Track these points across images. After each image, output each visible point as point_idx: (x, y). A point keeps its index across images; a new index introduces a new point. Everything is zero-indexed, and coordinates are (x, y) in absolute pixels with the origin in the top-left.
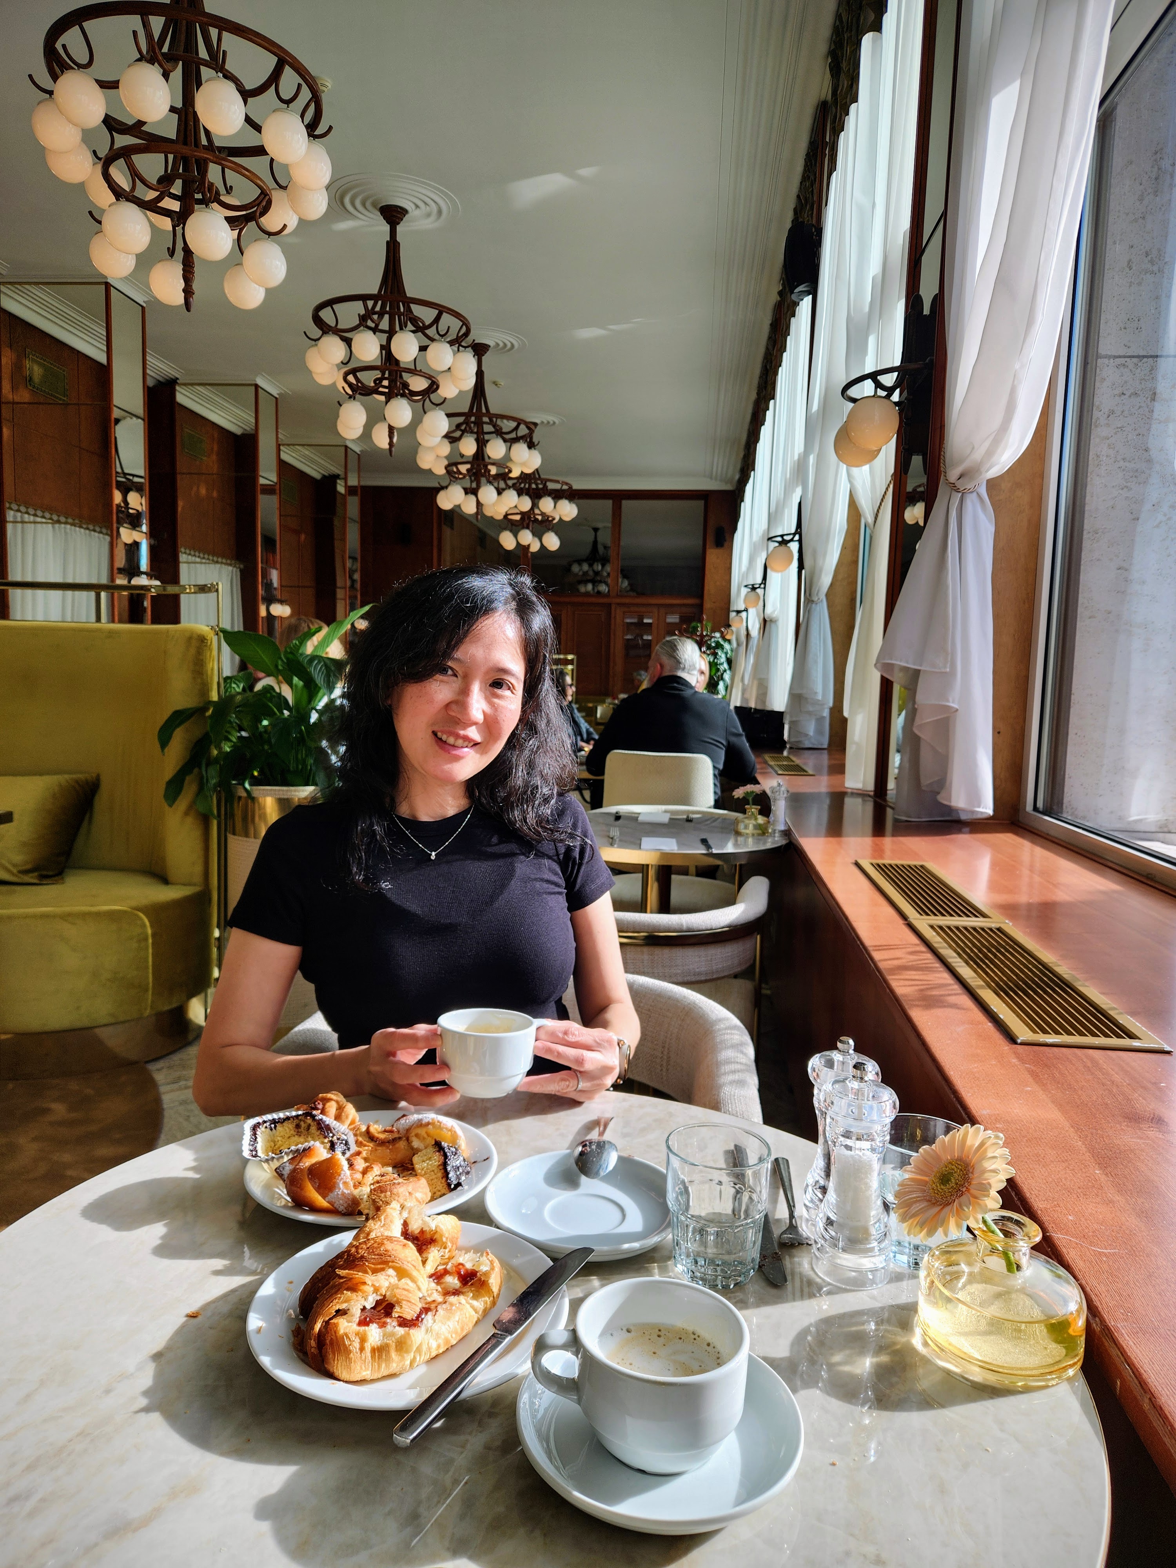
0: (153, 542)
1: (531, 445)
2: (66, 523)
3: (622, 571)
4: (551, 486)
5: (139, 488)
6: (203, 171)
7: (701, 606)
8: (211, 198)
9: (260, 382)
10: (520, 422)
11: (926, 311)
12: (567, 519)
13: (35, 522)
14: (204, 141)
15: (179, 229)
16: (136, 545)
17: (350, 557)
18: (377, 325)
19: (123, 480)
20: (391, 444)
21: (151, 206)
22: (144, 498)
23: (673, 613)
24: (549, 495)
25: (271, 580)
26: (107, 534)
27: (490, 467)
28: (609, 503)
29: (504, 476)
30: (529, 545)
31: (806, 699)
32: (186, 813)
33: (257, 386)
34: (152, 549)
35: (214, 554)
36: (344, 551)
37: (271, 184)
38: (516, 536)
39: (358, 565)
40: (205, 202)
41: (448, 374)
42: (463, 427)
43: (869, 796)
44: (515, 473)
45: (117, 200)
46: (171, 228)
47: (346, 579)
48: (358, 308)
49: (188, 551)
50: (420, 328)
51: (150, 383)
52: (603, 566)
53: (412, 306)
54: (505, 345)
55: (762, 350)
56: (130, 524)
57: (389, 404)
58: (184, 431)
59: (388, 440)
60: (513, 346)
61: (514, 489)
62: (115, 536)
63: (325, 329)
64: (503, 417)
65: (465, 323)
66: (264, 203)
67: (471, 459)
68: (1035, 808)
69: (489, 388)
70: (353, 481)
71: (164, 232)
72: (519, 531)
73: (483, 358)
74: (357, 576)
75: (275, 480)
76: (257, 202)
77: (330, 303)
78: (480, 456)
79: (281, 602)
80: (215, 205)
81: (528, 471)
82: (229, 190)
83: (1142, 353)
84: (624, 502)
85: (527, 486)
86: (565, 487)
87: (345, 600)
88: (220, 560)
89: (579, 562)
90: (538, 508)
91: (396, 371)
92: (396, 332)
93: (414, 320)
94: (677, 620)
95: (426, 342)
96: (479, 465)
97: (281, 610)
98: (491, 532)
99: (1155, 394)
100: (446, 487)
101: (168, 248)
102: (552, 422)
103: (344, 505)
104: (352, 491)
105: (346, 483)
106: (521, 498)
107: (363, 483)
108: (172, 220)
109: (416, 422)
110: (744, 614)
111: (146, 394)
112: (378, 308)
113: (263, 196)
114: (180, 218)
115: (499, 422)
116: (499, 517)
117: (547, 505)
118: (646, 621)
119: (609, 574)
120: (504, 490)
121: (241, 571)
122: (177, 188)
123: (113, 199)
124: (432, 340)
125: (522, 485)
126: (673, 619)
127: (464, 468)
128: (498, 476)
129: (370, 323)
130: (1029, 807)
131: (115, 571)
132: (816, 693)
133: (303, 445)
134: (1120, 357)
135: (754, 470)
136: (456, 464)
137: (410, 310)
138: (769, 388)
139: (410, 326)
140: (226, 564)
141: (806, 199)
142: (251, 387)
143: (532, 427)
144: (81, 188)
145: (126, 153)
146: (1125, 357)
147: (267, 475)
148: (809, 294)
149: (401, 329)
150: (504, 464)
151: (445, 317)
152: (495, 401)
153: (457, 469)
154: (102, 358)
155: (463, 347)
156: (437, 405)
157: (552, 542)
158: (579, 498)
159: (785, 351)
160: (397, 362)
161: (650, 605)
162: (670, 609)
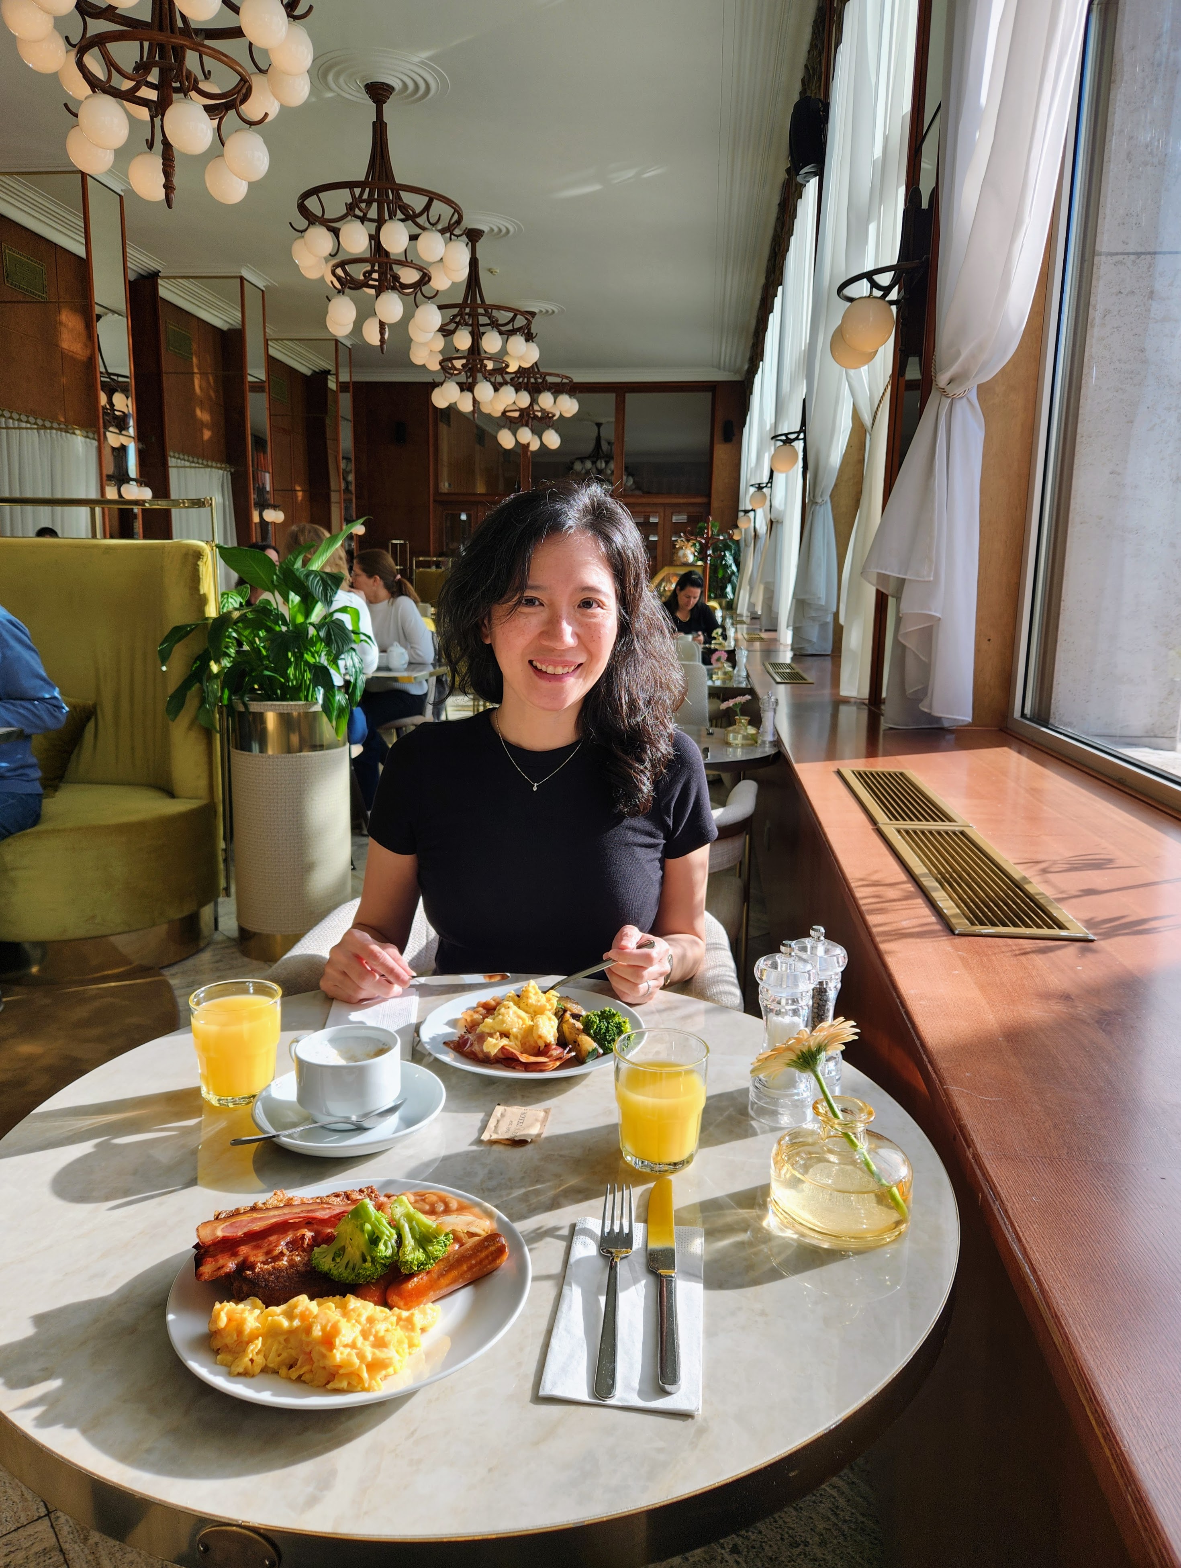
0: (141, 446)
1: (529, 337)
2: (51, 428)
3: (626, 468)
4: (550, 379)
5: (125, 389)
6: (180, 58)
7: (709, 504)
8: (188, 86)
9: (246, 274)
10: (516, 312)
11: (925, 205)
12: (568, 415)
13: (20, 428)
14: (180, 24)
15: (157, 121)
16: (123, 448)
17: (343, 458)
18: (365, 215)
19: (108, 380)
20: (382, 340)
21: (130, 96)
22: (130, 399)
23: (679, 513)
24: (549, 390)
25: (263, 484)
26: (94, 439)
27: (485, 362)
28: (612, 397)
29: (501, 370)
30: (528, 444)
31: (809, 604)
32: (190, 727)
33: (242, 279)
34: (141, 454)
35: (203, 457)
36: (337, 452)
37: (250, 68)
38: (515, 434)
39: (352, 466)
40: (183, 91)
41: (440, 264)
42: (457, 320)
43: (864, 704)
44: (512, 368)
45: (94, 92)
46: (149, 119)
47: (340, 482)
48: (344, 195)
49: (177, 455)
50: (410, 217)
51: (132, 277)
52: (607, 463)
53: (402, 193)
54: (500, 230)
55: (770, 232)
56: (117, 427)
57: (379, 298)
58: (168, 327)
59: (379, 337)
60: (508, 231)
61: (512, 385)
62: (101, 440)
63: (312, 219)
64: (499, 308)
65: (457, 210)
66: (244, 91)
67: (466, 354)
68: (1023, 715)
69: (483, 276)
70: (344, 377)
71: (142, 122)
72: (518, 429)
73: (477, 244)
74: (351, 478)
75: (263, 377)
76: (237, 89)
77: (316, 191)
78: (475, 349)
79: (275, 507)
80: (193, 94)
81: (526, 365)
82: (207, 75)
83: (1140, 250)
84: (628, 396)
85: (526, 380)
86: (565, 381)
87: (340, 503)
88: (210, 463)
89: (582, 460)
90: (538, 404)
91: (386, 264)
92: (386, 221)
93: (404, 208)
94: (685, 520)
95: (417, 231)
96: (474, 360)
97: (274, 516)
98: (489, 429)
99: (1152, 292)
100: (441, 384)
101: (147, 140)
102: (550, 311)
103: (336, 402)
104: (343, 387)
105: (337, 379)
106: (520, 393)
107: (355, 379)
108: (150, 110)
109: (408, 317)
110: (751, 514)
111: (128, 287)
112: (365, 196)
113: (242, 83)
114: (159, 108)
115: (495, 313)
116: (497, 414)
117: (546, 400)
118: (651, 520)
119: (613, 472)
120: (501, 385)
121: (232, 474)
122: (154, 77)
123: (88, 90)
124: (424, 229)
125: (521, 380)
126: (680, 518)
127: (458, 364)
128: (494, 371)
129: (357, 212)
130: (1017, 714)
131: (105, 478)
132: (819, 598)
133: (292, 340)
134: (1117, 254)
135: (762, 360)
136: (450, 359)
137: (400, 198)
138: (777, 272)
139: (400, 215)
140: (216, 468)
141: (814, 69)
142: (234, 280)
143: (529, 317)
144: (55, 77)
145: (100, 41)
146: (1122, 254)
147: (256, 372)
148: (816, 176)
149: (391, 218)
150: (500, 357)
151: (437, 205)
152: (491, 291)
153: (452, 364)
154: (81, 251)
155: (455, 235)
156: (429, 298)
157: (553, 440)
158: (581, 392)
159: (792, 234)
160: (387, 254)
161: (655, 504)
162: (677, 508)
